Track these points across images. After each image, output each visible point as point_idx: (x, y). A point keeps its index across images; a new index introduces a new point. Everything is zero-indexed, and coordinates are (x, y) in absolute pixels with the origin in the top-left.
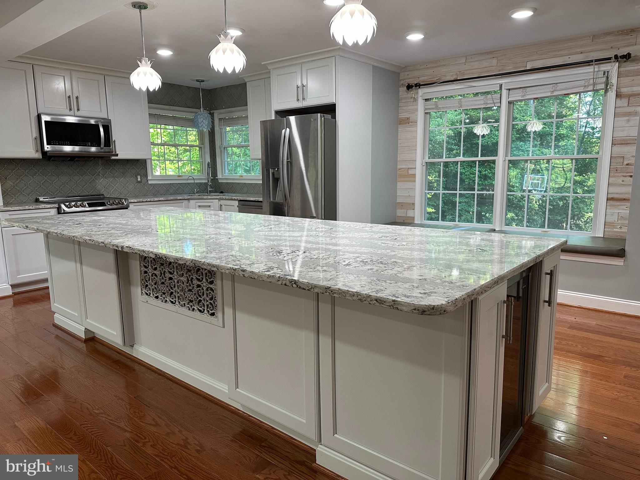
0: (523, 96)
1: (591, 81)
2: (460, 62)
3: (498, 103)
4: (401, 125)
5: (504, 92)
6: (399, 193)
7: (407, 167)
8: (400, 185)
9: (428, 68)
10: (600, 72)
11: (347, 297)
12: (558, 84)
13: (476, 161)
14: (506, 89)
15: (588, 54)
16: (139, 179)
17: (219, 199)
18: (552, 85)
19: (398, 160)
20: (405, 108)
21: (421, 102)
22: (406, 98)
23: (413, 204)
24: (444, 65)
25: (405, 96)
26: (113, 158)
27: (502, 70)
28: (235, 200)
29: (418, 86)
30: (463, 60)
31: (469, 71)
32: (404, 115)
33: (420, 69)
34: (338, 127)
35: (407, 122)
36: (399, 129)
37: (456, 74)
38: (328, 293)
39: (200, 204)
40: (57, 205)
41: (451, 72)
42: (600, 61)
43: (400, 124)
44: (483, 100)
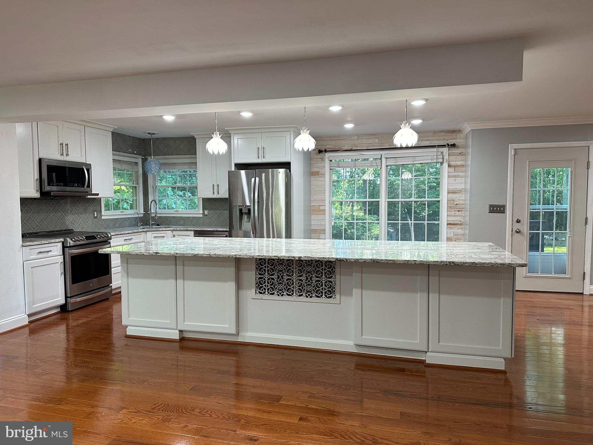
0: (395, 163)
1: (435, 157)
2: (354, 138)
3: (380, 166)
4: (314, 176)
5: (384, 160)
6: (313, 222)
7: (319, 204)
8: (313, 217)
9: (332, 140)
10: (439, 152)
11: (485, 265)
12: (416, 157)
13: (366, 201)
14: (385, 158)
15: (431, 141)
16: (96, 215)
17: (172, 231)
18: (412, 158)
19: (312, 200)
20: (316, 165)
21: (327, 162)
22: (315, 158)
23: (324, 230)
24: (343, 139)
25: (315, 157)
26: (89, 197)
27: (381, 146)
28: (191, 230)
29: (326, 151)
30: (356, 138)
31: (360, 145)
32: (315, 170)
33: (326, 140)
34: (293, 177)
35: (316, 174)
36: (312, 179)
37: (352, 146)
38: (473, 265)
39: (155, 235)
40: (62, 240)
41: (348, 144)
42: (439, 146)
43: (312, 175)
44: (370, 163)
